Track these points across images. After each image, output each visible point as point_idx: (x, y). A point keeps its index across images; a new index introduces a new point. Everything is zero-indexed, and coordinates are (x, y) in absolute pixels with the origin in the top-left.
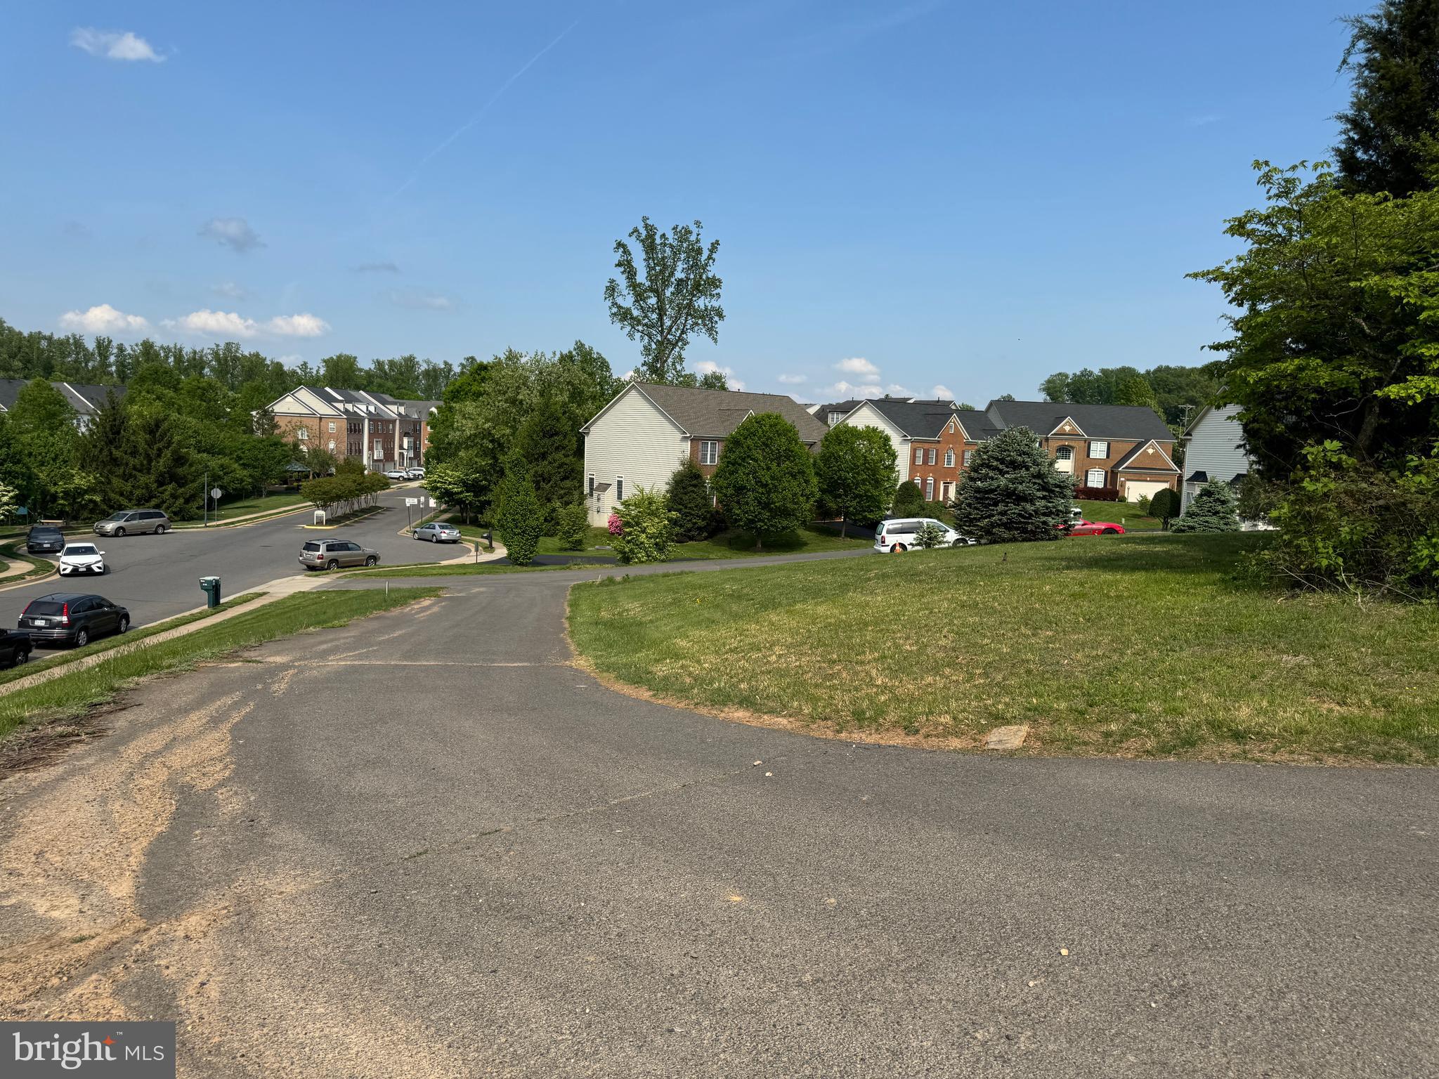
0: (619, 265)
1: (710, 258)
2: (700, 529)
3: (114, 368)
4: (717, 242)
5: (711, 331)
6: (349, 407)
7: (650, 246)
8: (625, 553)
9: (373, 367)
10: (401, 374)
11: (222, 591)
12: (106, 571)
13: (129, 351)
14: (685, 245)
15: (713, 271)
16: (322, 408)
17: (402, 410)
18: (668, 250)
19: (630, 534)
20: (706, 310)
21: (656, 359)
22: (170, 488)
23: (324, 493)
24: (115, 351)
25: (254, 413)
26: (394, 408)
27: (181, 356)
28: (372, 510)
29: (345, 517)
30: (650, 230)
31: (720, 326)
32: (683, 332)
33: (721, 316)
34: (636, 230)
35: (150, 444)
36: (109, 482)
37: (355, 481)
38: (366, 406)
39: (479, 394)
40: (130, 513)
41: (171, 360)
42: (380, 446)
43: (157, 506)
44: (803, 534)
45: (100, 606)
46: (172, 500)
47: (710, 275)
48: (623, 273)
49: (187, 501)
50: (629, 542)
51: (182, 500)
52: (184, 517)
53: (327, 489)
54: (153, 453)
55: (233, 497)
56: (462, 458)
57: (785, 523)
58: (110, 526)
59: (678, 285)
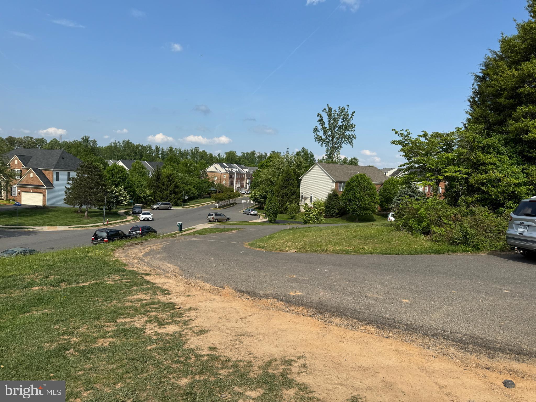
0: (319, 121)
1: (351, 117)
2: (337, 213)
3: (160, 155)
4: (354, 112)
5: (351, 143)
6: (230, 169)
7: (330, 115)
8: (305, 220)
9: (241, 155)
10: (250, 157)
11: (183, 227)
12: (153, 220)
13: (165, 150)
14: (342, 113)
15: (352, 122)
16: (222, 170)
17: (247, 170)
18: (336, 115)
19: (307, 214)
20: (349, 135)
21: (331, 153)
22: (173, 195)
23: (218, 198)
24: (161, 150)
25: (201, 171)
26: (245, 170)
27: (181, 152)
28: (234, 204)
29: (225, 206)
30: (330, 109)
31: (354, 141)
32: (340, 144)
33: (355, 138)
34: (325, 109)
35: (168, 182)
36: (156, 193)
37: (228, 195)
38: (236, 169)
39: (268, 166)
40: (161, 203)
41: (178, 153)
42: (239, 182)
43: (169, 201)
44: (375, 216)
45: (150, 229)
46: (173, 199)
47: (351, 123)
48: (320, 124)
49: (178, 200)
50: (307, 217)
51: (176, 199)
52: (177, 204)
53: (219, 197)
54: (169, 184)
55: (192, 198)
56: (261, 188)
57: (366, 212)
58: (155, 207)
59: (340, 127)
